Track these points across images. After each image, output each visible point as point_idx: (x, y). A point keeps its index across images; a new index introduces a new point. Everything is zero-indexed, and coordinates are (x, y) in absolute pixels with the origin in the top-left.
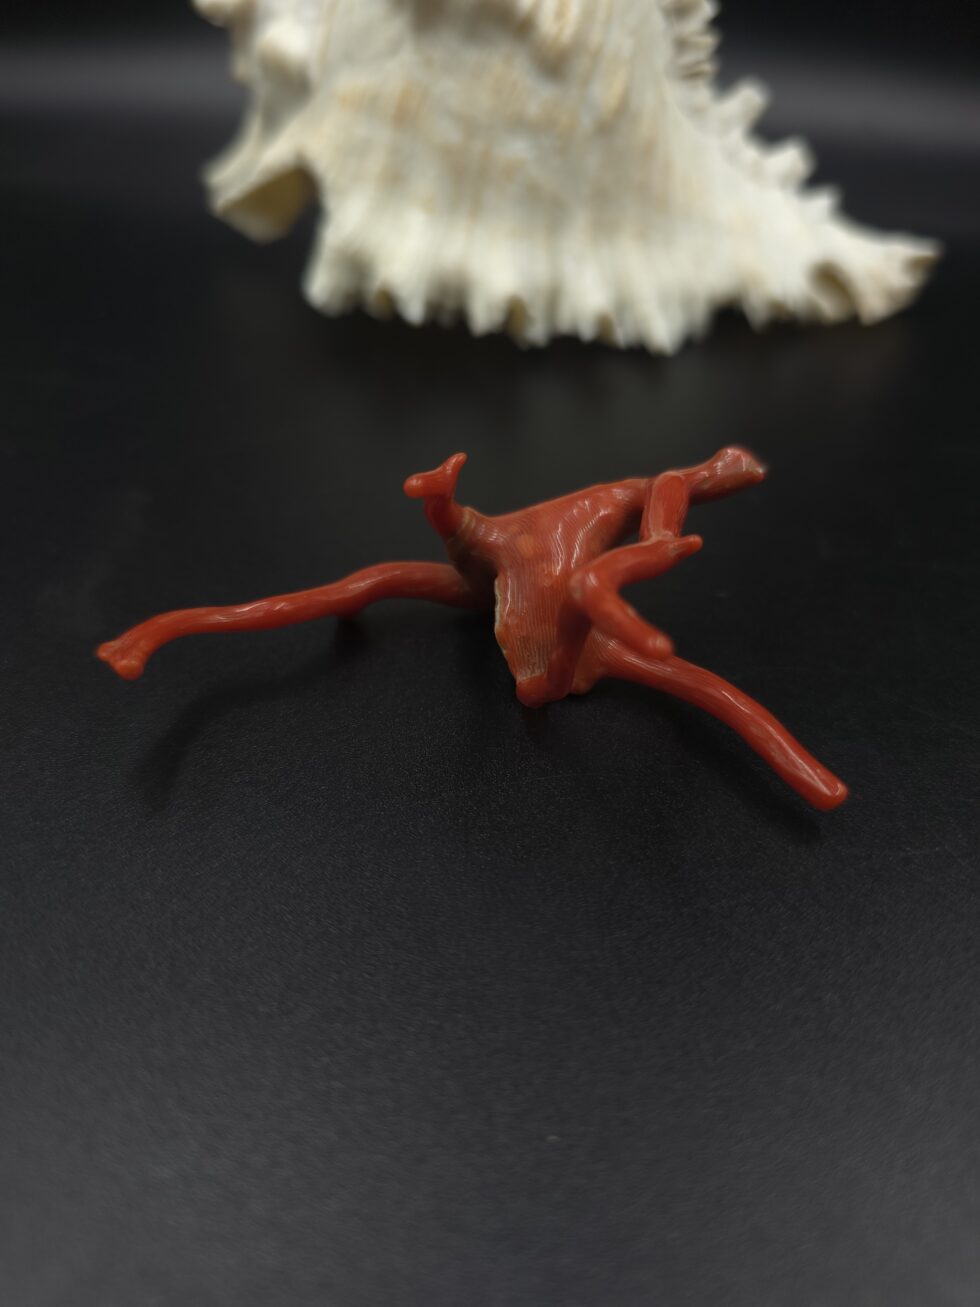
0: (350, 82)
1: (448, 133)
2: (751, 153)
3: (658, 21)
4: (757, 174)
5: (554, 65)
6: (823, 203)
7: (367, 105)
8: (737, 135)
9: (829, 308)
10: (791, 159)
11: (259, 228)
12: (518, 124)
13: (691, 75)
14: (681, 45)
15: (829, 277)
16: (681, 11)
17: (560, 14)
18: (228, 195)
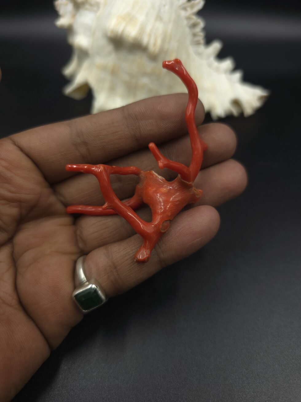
0: (99, 61)
1: (126, 77)
2: (216, 64)
3: (187, 30)
4: (217, 70)
6: (238, 76)
7: (104, 68)
8: (212, 59)
9: (235, 112)
10: (228, 64)
12: (145, 74)
13: (198, 43)
14: (195, 35)
15: (236, 103)
16: (194, 25)
17: (155, 45)
18: (69, 90)
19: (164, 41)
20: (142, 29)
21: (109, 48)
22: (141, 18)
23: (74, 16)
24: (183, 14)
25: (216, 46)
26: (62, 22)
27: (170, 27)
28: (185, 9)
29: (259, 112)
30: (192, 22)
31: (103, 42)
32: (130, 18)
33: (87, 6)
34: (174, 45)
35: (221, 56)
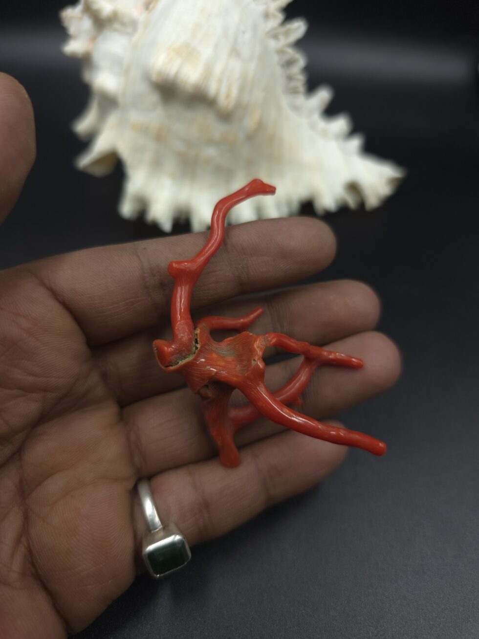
0: (135, 117)
2: (322, 124)
3: (279, 71)
4: (325, 134)
5: (226, 116)
6: (356, 143)
7: (143, 130)
9: (352, 202)
10: (341, 124)
11: (99, 171)
12: (211, 142)
13: (294, 92)
14: (290, 78)
15: (353, 187)
16: (289, 63)
17: (228, 96)
18: (85, 161)
19: (242, 90)
20: (208, 71)
21: (154, 97)
22: (206, 52)
23: (93, 39)
24: (273, 44)
25: (323, 95)
26: (74, 47)
27: (252, 67)
28: (275, 37)
29: (389, 203)
30: (286, 58)
31: (142, 88)
32: (187, 52)
33: (116, 26)
34: (258, 95)
35: (330, 111)
